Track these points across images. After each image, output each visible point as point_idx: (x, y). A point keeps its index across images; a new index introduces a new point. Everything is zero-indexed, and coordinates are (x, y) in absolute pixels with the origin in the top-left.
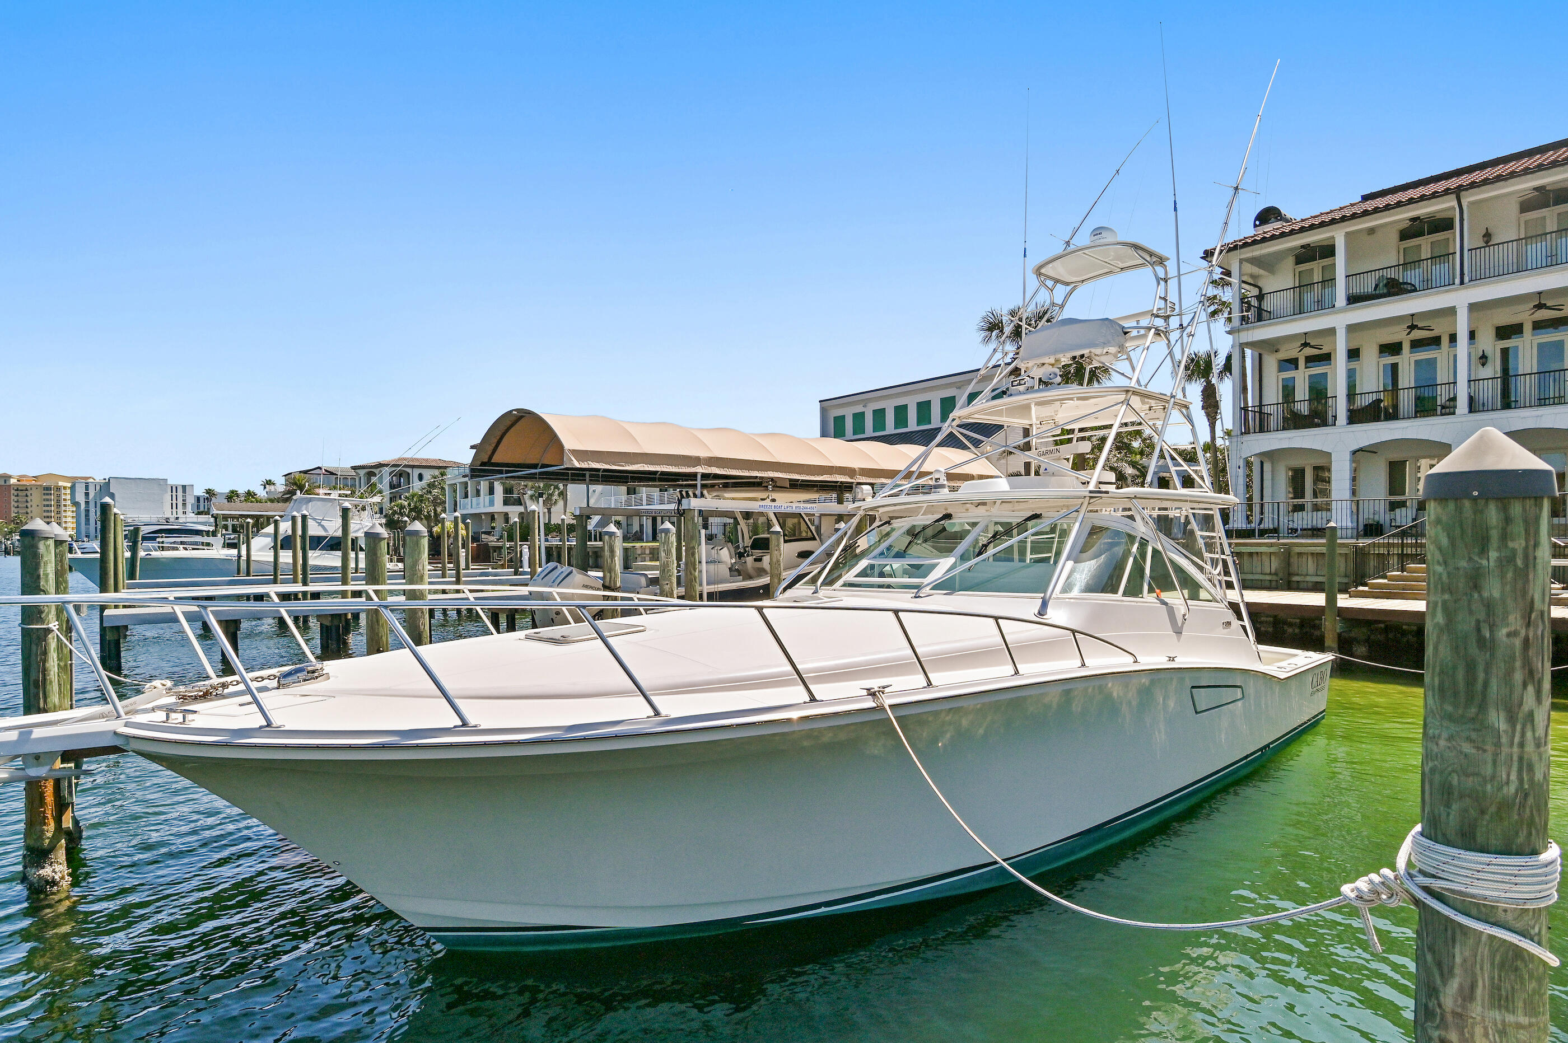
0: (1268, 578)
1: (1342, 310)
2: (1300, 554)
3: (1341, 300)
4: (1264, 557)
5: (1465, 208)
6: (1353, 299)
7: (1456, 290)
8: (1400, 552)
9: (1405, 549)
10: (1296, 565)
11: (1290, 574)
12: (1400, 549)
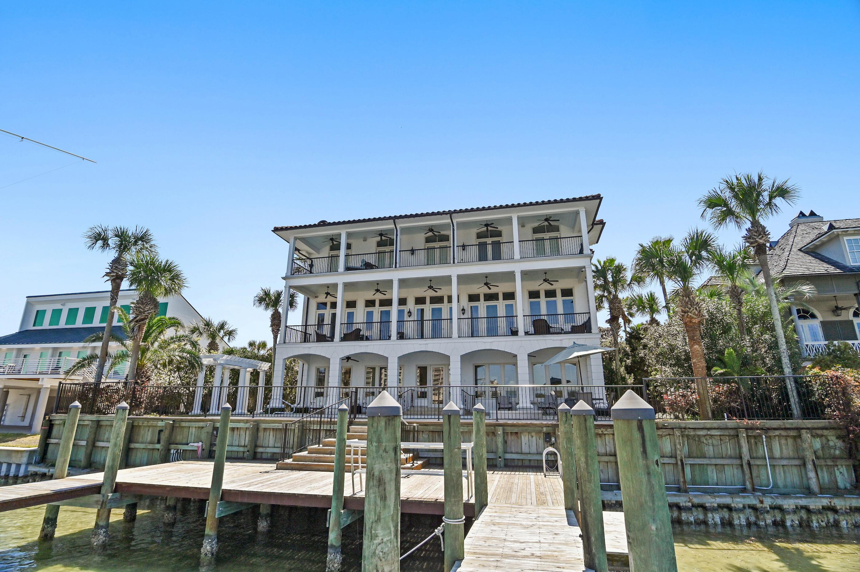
0: (242, 449)
1: (341, 274)
2: (265, 429)
3: (341, 268)
4: (242, 432)
5: (398, 229)
6: (348, 269)
7: (394, 271)
8: (318, 428)
9: (322, 425)
10: (262, 438)
11: (256, 446)
12: (319, 426)
